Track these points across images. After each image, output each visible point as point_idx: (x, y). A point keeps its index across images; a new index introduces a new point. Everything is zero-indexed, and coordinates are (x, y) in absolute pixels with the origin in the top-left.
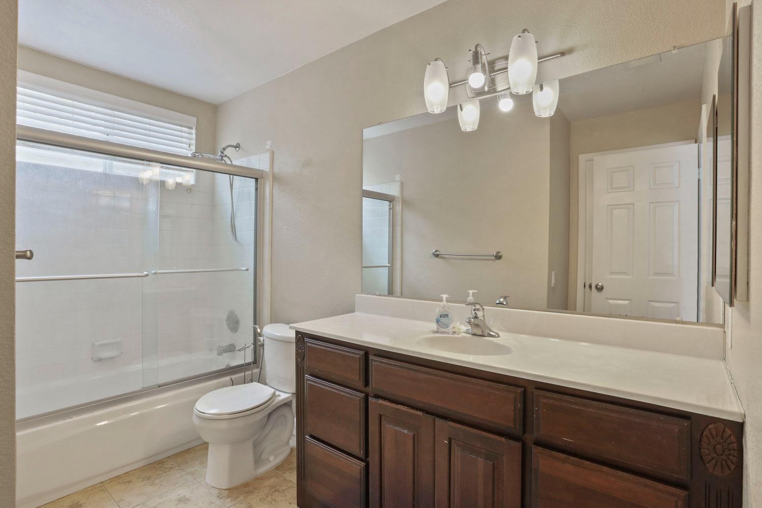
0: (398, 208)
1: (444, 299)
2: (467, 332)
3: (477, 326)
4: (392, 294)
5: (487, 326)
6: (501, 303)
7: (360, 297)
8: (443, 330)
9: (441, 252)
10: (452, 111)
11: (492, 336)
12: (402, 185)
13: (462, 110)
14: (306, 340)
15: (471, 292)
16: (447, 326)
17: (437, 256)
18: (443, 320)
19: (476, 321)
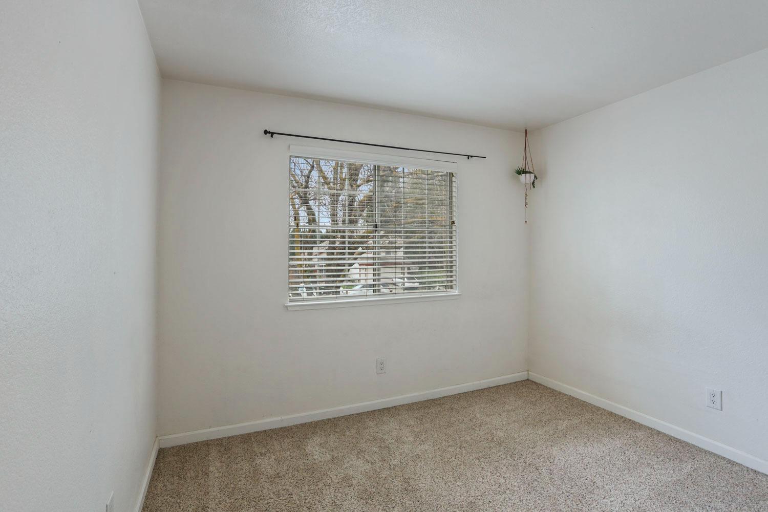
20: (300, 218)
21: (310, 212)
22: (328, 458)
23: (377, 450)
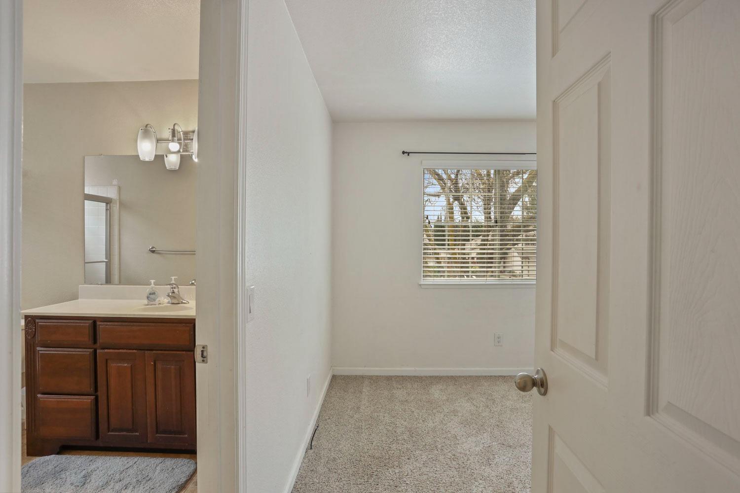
0: (116, 208)
1: (152, 283)
2: (168, 303)
3: (174, 297)
4: (110, 283)
5: (181, 297)
6: (193, 284)
7: (82, 287)
8: (152, 303)
9: (157, 248)
10: (160, 158)
11: (185, 303)
12: (120, 188)
13: (167, 157)
14: (37, 321)
15: (173, 278)
16: (154, 300)
17: (153, 252)
18: (152, 296)
19: (173, 295)
20: (455, 212)
21: (463, 207)
22: (445, 398)
23: (484, 400)
